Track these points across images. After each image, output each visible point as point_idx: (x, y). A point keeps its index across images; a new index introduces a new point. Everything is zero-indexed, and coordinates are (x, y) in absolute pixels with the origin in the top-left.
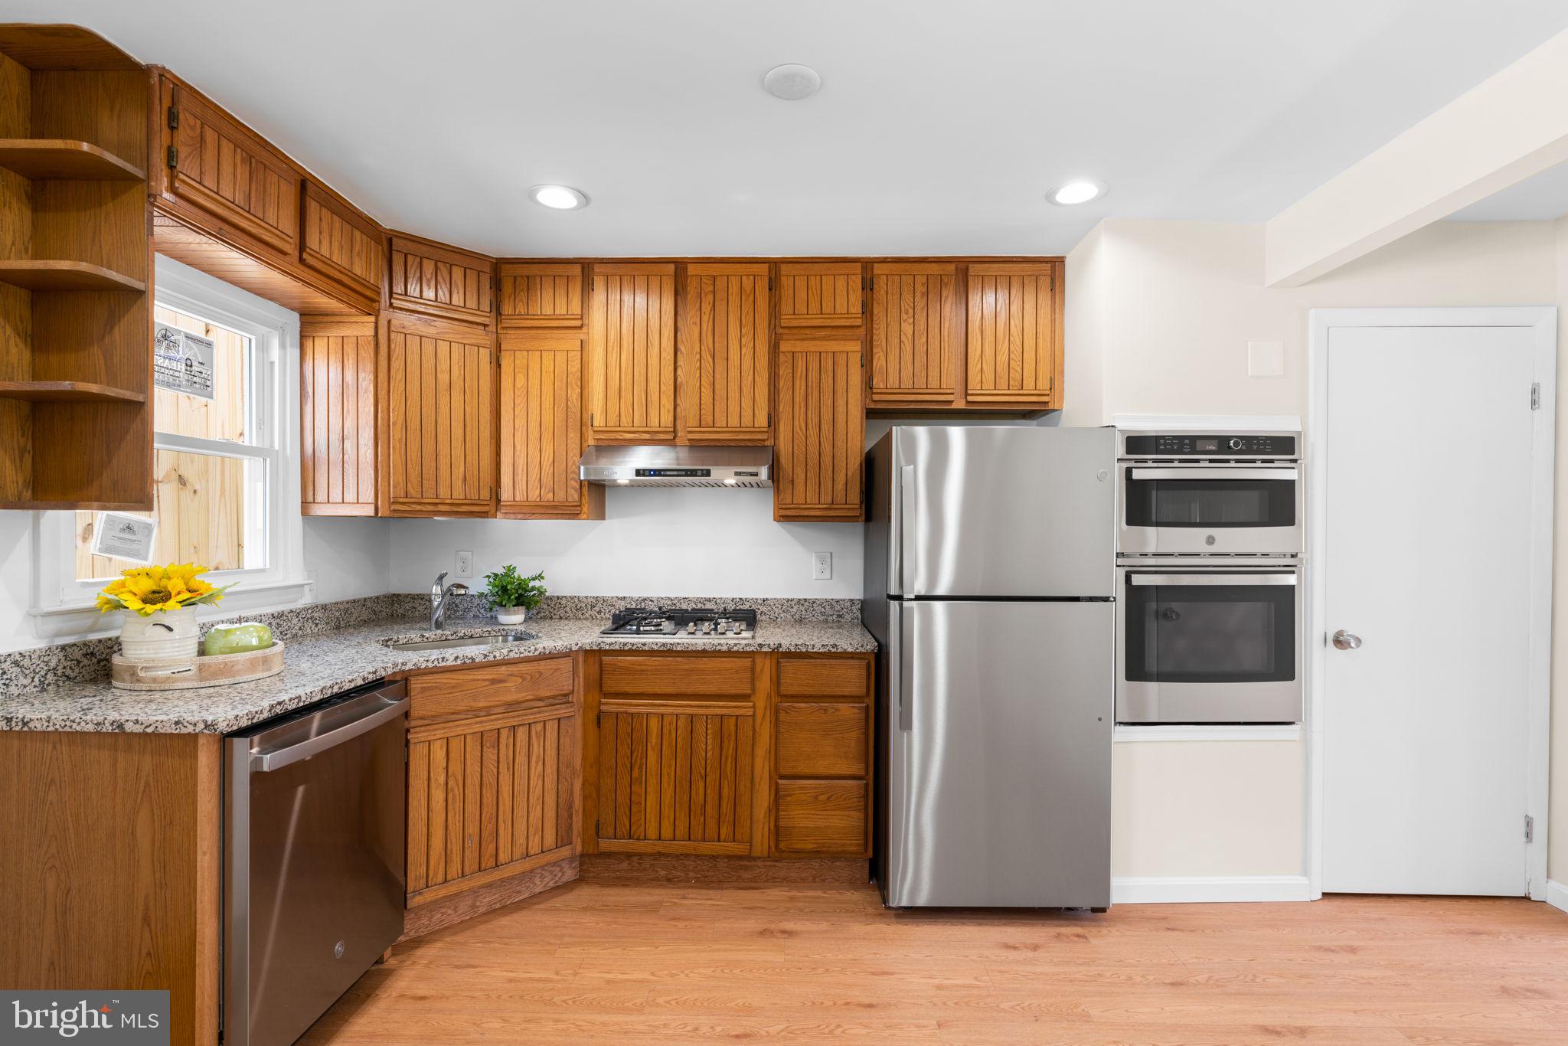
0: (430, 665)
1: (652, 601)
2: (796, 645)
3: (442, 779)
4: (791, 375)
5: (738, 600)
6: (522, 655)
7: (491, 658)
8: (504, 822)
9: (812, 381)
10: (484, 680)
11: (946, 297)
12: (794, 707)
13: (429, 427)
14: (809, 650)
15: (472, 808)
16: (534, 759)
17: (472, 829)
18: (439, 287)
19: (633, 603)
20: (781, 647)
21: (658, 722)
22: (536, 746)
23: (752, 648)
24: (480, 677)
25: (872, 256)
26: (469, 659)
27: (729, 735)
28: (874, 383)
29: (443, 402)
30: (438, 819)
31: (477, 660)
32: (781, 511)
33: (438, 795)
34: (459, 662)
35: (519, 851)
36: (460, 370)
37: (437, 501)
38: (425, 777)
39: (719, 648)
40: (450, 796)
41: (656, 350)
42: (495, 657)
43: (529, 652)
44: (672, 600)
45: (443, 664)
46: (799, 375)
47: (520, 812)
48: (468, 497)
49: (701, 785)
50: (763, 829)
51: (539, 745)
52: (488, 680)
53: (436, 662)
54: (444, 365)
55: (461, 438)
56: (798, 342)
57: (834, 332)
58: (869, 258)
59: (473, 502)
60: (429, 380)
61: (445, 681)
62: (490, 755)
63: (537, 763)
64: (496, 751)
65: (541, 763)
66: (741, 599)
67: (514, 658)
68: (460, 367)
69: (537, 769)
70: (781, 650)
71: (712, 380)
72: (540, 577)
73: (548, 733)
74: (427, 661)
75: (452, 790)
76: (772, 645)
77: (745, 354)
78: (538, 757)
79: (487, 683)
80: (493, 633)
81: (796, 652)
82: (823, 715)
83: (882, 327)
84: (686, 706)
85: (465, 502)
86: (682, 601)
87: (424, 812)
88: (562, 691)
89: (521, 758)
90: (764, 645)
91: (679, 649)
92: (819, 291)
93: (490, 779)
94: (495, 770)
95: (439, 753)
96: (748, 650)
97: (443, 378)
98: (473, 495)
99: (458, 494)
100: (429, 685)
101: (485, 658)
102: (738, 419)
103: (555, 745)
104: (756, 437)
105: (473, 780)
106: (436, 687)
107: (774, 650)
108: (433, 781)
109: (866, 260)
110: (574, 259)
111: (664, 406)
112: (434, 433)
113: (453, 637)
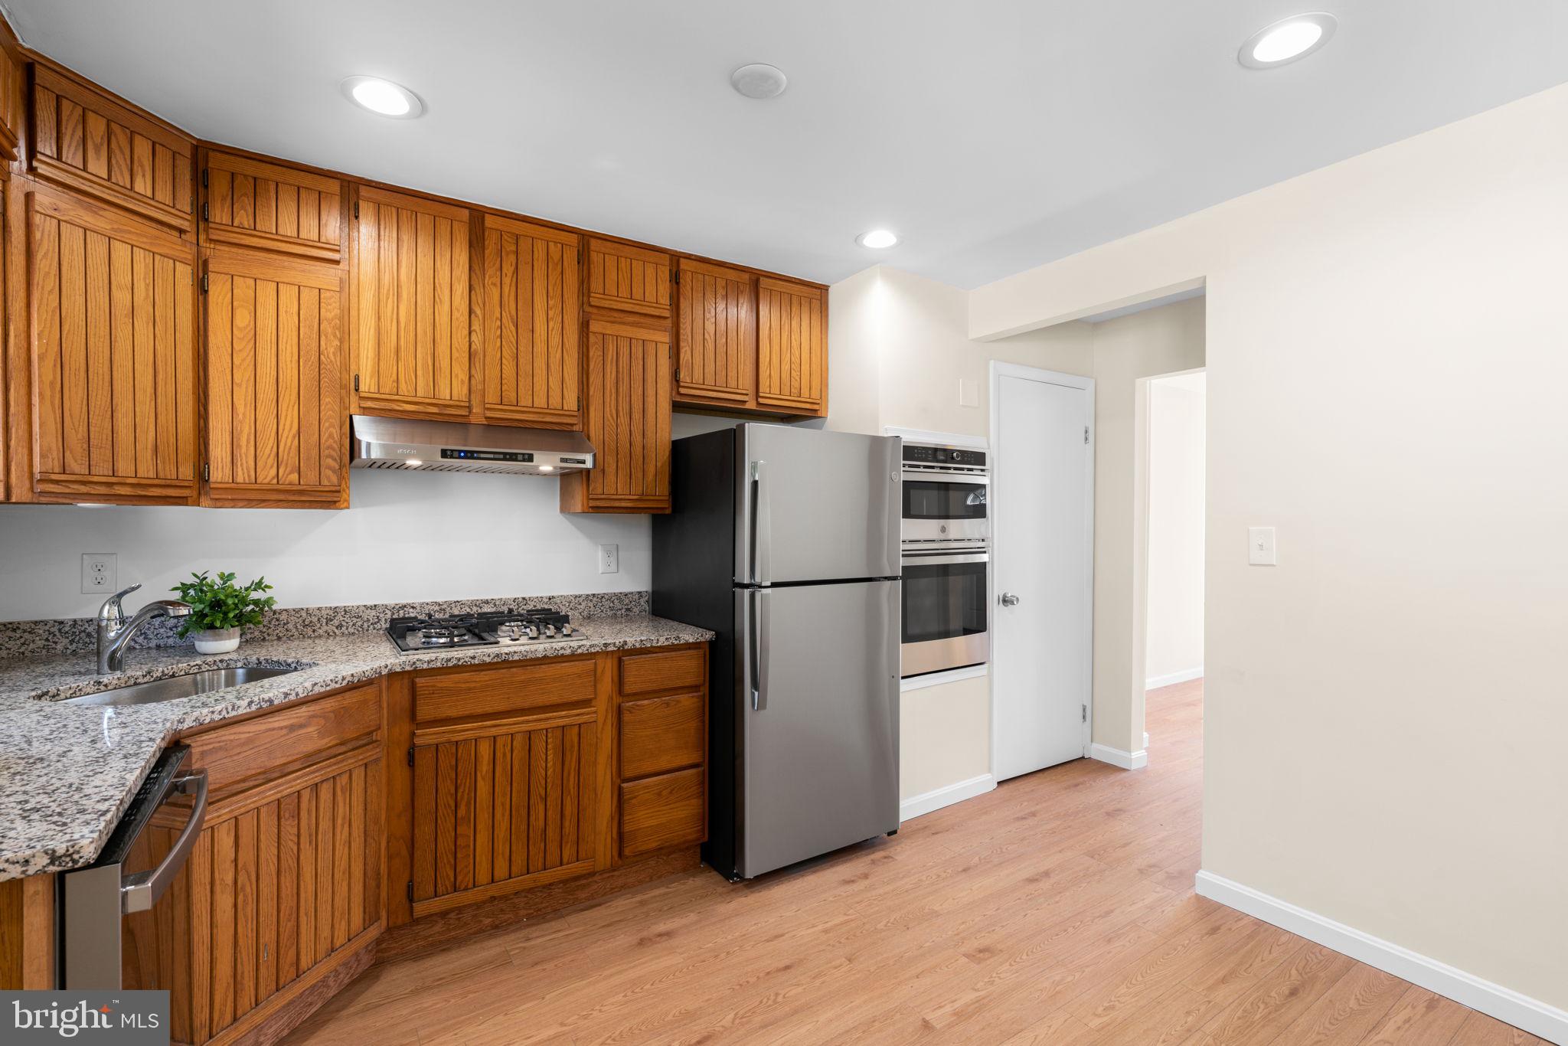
0: (217, 717)
1: (413, 608)
2: (642, 641)
3: (229, 878)
4: (602, 358)
5: (521, 600)
6: (328, 688)
7: (292, 697)
8: (306, 914)
9: (623, 367)
10: (281, 728)
11: (742, 304)
12: (638, 706)
13: (99, 366)
14: (654, 645)
15: (268, 907)
16: (339, 821)
17: (268, 936)
18: (114, 161)
19: (387, 611)
20: (626, 644)
21: (490, 746)
22: (341, 804)
23: (598, 649)
24: (276, 725)
25: (679, 250)
26: (266, 702)
27: (572, 746)
28: (681, 377)
29: (122, 333)
30: (225, 937)
31: (276, 702)
32: (591, 501)
33: (224, 901)
34: (254, 707)
35: (324, 946)
36: (147, 290)
37: (114, 480)
38: (208, 880)
39: (561, 652)
40: (241, 898)
41: (446, 307)
42: (297, 694)
43: (336, 682)
44: (440, 605)
45: (234, 713)
46: (610, 358)
47: (325, 896)
48: (161, 475)
49: (541, 807)
50: (606, 839)
51: (345, 803)
52: (286, 727)
53: (224, 713)
54: (122, 277)
55: (150, 390)
56: (609, 324)
57: (642, 320)
58: (676, 251)
59: (168, 482)
60: (99, 297)
61: (232, 737)
62: (289, 827)
63: (343, 825)
64: (296, 822)
65: (347, 826)
66: (524, 599)
67: (320, 693)
68: (147, 285)
69: (342, 835)
70: (626, 647)
71: (515, 351)
72: (259, 585)
73: (354, 784)
74: (213, 712)
75: (243, 888)
76: (617, 643)
77: (553, 328)
78: (344, 818)
79: (284, 732)
80: (205, 668)
81: (641, 648)
82: (665, 710)
83: (688, 322)
84: (522, 722)
85: (156, 482)
86: (453, 605)
87: (206, 932)
88: (369, 727)
89: (325, 824)
90: (610, 644)
91: (516, 658)
92: (629, 275)
93: (289, 861)
94: (295, 848)
95: (225, 841)
96: (593, 651)
97: (122, 297)
98: (169, 472)
99: (146, 470)
100: (211, 746)
101: (285, 698)
102: (545, 400)
103: (361, 799)
104: (565, 421)
105: (269, 868)
106: (221, 748)
107: (619, 648)
108: (218, 882)
109: (672, 253)
110: (328, 170)
111: (457, 376)
112: (107, 378)
113: (146, 680)
